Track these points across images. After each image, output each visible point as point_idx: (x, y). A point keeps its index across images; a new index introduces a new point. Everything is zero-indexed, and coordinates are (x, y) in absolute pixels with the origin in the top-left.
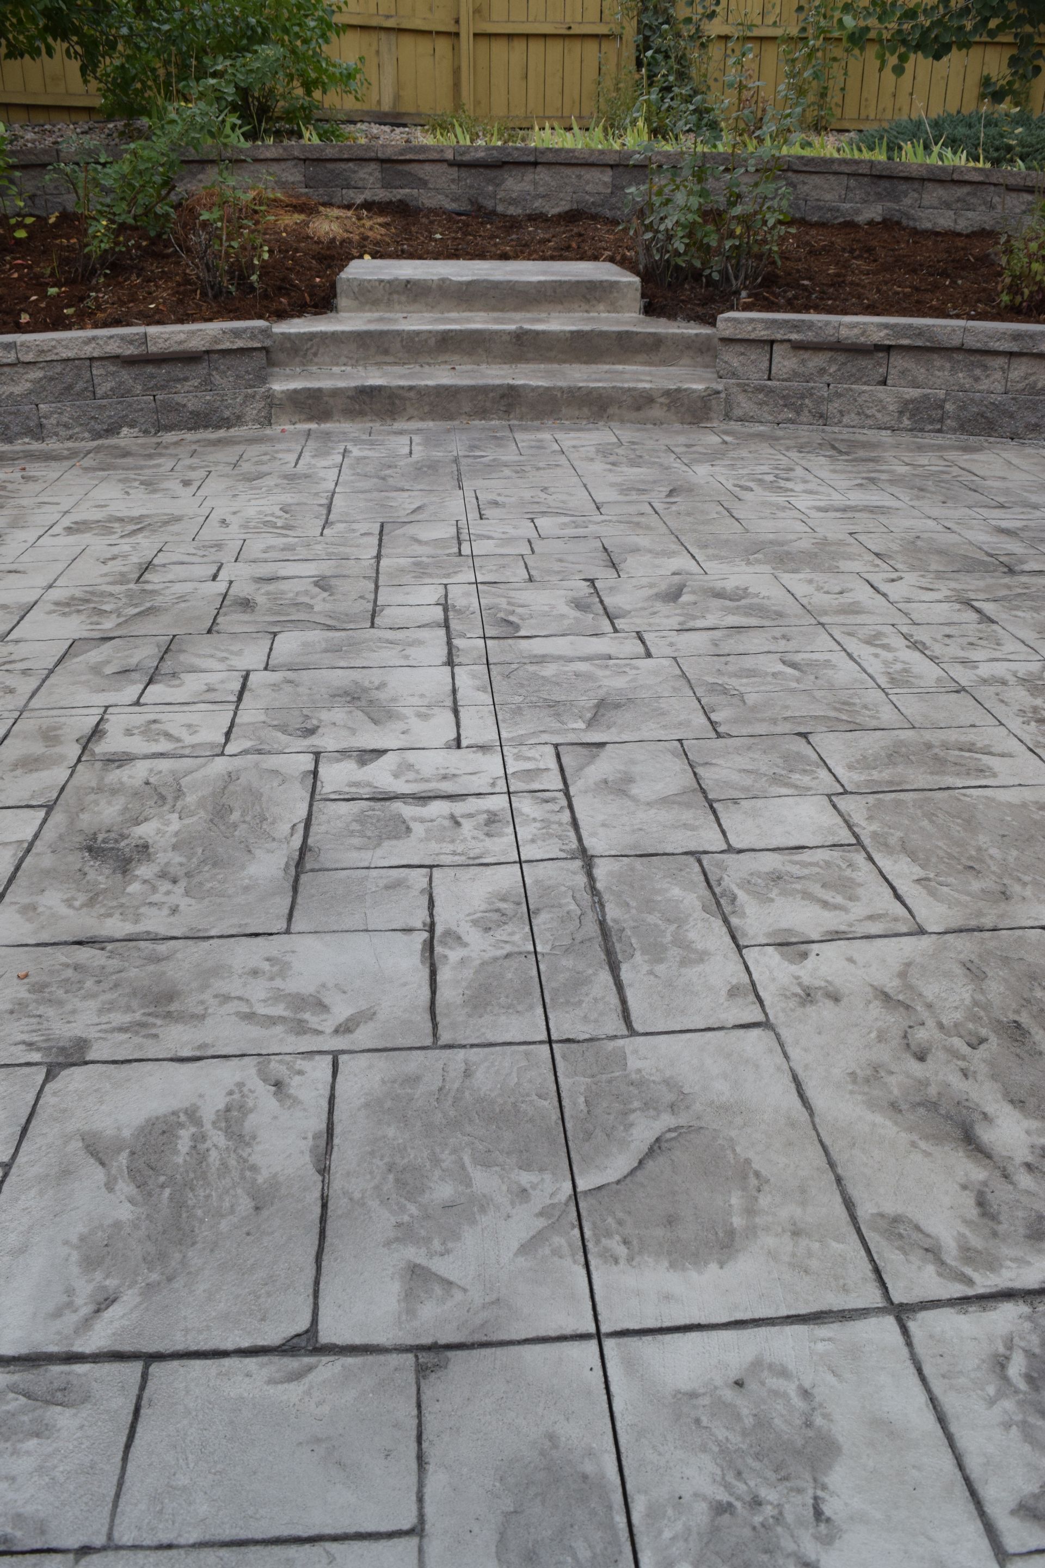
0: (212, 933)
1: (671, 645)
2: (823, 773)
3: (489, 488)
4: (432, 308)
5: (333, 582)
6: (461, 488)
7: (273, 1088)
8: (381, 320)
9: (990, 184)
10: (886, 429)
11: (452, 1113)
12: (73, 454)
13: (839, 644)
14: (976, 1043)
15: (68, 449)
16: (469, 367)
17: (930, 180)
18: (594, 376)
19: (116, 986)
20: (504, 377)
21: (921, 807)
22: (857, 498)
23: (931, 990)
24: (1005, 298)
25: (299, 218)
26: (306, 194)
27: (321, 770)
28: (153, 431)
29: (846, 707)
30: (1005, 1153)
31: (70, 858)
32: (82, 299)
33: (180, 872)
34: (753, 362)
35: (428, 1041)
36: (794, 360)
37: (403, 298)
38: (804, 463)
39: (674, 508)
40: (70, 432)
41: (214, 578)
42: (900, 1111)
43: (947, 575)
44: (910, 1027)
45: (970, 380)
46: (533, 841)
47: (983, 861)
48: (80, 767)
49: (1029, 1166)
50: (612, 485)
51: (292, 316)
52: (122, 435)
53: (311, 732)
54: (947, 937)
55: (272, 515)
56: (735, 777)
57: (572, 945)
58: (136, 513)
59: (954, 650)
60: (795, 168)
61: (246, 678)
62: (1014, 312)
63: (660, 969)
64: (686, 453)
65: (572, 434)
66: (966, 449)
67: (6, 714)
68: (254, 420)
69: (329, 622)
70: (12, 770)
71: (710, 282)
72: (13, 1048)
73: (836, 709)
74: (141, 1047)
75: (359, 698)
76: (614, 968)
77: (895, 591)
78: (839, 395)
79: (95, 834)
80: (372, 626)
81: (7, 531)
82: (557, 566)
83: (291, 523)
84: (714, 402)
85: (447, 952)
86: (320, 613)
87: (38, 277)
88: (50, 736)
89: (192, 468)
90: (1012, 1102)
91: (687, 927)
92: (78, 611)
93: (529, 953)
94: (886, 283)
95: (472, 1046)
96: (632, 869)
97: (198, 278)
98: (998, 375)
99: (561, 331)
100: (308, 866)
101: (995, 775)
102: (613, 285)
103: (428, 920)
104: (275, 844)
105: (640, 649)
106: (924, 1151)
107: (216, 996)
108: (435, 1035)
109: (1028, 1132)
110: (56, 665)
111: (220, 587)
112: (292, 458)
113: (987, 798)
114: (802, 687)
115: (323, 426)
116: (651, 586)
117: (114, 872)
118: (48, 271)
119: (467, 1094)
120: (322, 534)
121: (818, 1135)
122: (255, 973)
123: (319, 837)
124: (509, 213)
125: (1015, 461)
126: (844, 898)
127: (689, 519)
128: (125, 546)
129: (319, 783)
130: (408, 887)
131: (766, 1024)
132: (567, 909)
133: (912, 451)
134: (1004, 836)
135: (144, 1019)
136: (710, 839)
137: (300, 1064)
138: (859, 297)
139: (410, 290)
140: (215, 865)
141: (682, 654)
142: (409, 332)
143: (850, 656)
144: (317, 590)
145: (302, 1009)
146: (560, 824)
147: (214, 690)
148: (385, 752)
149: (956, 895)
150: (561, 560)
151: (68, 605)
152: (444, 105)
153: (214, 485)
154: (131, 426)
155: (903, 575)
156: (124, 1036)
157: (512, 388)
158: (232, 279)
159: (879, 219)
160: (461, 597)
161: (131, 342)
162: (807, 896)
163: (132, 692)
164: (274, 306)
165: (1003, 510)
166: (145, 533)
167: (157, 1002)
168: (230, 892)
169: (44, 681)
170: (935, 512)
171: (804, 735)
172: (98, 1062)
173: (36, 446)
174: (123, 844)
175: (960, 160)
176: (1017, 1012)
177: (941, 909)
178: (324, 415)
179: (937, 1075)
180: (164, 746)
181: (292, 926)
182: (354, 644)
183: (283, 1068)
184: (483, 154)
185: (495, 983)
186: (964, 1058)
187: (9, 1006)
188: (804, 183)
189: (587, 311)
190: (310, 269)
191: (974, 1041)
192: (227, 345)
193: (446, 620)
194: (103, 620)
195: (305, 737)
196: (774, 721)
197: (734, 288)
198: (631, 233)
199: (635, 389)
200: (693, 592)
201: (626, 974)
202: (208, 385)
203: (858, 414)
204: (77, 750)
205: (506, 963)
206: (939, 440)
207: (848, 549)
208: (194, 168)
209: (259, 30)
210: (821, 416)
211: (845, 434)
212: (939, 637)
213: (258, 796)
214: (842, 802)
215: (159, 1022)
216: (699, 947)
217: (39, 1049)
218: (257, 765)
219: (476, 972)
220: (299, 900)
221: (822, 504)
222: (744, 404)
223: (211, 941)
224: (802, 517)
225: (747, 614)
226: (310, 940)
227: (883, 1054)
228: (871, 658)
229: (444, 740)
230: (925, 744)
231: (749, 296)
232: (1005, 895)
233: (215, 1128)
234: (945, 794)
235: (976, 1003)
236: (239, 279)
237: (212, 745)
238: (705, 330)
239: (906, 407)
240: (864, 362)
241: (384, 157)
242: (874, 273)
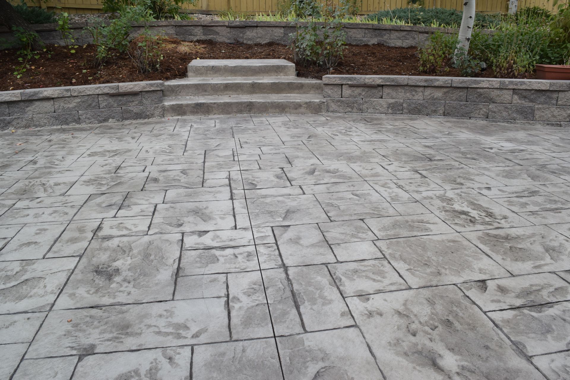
0: (144, 301)
1: (312, 190)
2: (370, 233)
3: (244, 137)
4: (221, 75)
5: (188, 171)
6: (234, 137)
7: (168, 360)
8: (203, 80)
9: (413, 31)
10: (383, 113)
11: (238, 366)
12: (91, 129)
13: (372, 187)
14: (434, 328)
15: (89, 127)
16: (236, 96)
17: (393, 30)
18: (280, 98)
19: (106, 323)
20: (248, 99)
21: (406, 243)
22: (375, 137)
23: (416, 309)
24: (421, 68)
25: (174, 45)
26: (176, 37)
27: (185, 239)
28: (121, 120)
29: (377, 209)
30: (449, 369)
31: (89, 275)
32: (95, 74)
33: (131, 279)
34: (335, 92)
35: (228, 339)
36: (350, 91)
37: (211, 72)
38: (355, 126)
39: (310, 142)
40: (90, 121)
41: (144, 171)
42: (408, 355)
43: (408, 162)
44: (409, 324)
45: (411, 96)
46: (265, 262)
47: (430, 262)
48: (92, 241)
49: (458, 373)
50: (288, 135)
51: (172, 79)
52: (109, 122)
53: (181, 225)
54: (420, 290)
55: (165, 148)
56: (338, 236)
57: (281, 300)
58: (114, 149)
59: (413, 188)
60: (347, 27)
61: (156, 206)
62: (425, 73)
63: (315, 307)
64: (314, 123)
65: (273, 118)
66: (411, 119)
67: (64, 222)
68: (158, 115)
69: (187, 186)
70: (67, 243)
71: (319, 65)
72: (65, 349)
73: (373, 210)
74: (116, 347)
75: (198, 213)
76: (298, 308)
77: (390, 168)
78: (366, 102)
79: (98, 266)
80: (203, 186)
81: (66, 156)
82: (269, 164)
83: (172, 151)
84: (322, 106)
85: (234, 305)
86: (183, 182)
87: (79, 66)
88: (81, 230)
89: (135, 133)
90: (449, 349)
91: (323, 291)
92: (93, 184)
93: (265, 304)
94: (380, 64)
95: (245, 340)
96: (302, 271)
97: (137, 66)
98: (421, 94)
99: (268, 83)
100: (180, 275)
101: (431, 231)
102: (285, 67)
103: (227, 293)
104: (167, 267)
105: (301, 192)
106: (419, 370)
107: (145, 326)
108: (231, 336)
109: (456, 360)
110: (84, 204)
111: (146, 174)
112: (172, 128)
113: (429, 239)
114: (360, 203)
115: (183, 117)
116: (304, 169)
117: (106, 280)
118: (83, 64)
119: (244, 359)
120: (183, 155)
121: (378, 367)
122: (160, 316)
123: (184, 264)
124: (248, 43)
125: (429, 123)
126: (381, 277)
127: (316, 146)
128: (110, 161)
129: (184, 244)
130: (219, 281)
131: (356, 326)
132: (278, 287)
133: (393, 121)
134: (437, 252)
135: (117, 335)
136: (331, 258)
137: (179, 350)
138: (371, 69)
139: (214, 69)
140: (145, 275)
141: (316, 193)
142: (214, 84)
143: (376, 191)
144: (182, 174)
145: (179, 329)
146: (275, 255)
147: (144, 211)
148: (208, 231)
149: (421, 274)
150: (271, 162)
151: (89, 182)
152: (224, 7)
153: (143, 139)
154: (113, 118)
155: (393, 162)
156: (110, 343)
157: (251, 102)
158: (150, 66)
159: (376, 43)
160: (235, 175)
161: (113, 88)
162: (367, 277)
163: (113, 213)
164: (165, 76)
165: (426, 140)
166: (118, 156)
167: (122, 329)
168: (151, 285)
169: (79, 210)
170: (403, 141)
171: (362, 220)
172: (99, 353)
173: (77, 126)
174: (109, 269)
175: (403, 23)
176: (448, 316)
177: (417, 279)
178: (183, 113)
179: (420, 341)
180: (125, 232)
181: (175, 298)
182: (196, 193)
183: (172, 352)
184: (238, 24)
185: (253, 316)
186: (430, 334)
187: (64, 333)
188: (350, 32)
189: (277, 76)
190: (178, 63)
191: (433, 328)
192: (148, 89)
193: (230, 183)
194: (102, 187)
195: (178, 227)
196: (351, 215)
197: (328, 67)
198: (291, 49)
199: (294, 102)
200: (319, 171)
201: (302, 310)
202: (141, 103)
203: (373, 108)
204: (91, 235)
205: (257, 308)
206: (402, 117)
207: (373, 154)
208: (136, 29)
210: (360, 110)
211: (369, 116)
212: (407, 183)
213: (160, 249)
214: (377, 243)
215: (123, 336)
216: (329, 298)
217: (75, 349)
218: (160, 238)
219: (245, 312)
220: (177, 287)
221: (363, 139)
222: (333, 106)
223: (144, 305)
224: (356, 144)
225: (338, 178)
226: (181, 303)
227: (400, 334)
228: (384, 191)
229: (230, 227)
230: (406, 221)
231: (333, 70)
232: (439, 274)
233: (146, 377)
234: (415, 238)
235: (432, 313)
236: (152, 66)
237: (143, 231)
238: (318, 81)
239: (390, 106)
240: (374, 91)
241: (204, 25)
242: (376, 61)
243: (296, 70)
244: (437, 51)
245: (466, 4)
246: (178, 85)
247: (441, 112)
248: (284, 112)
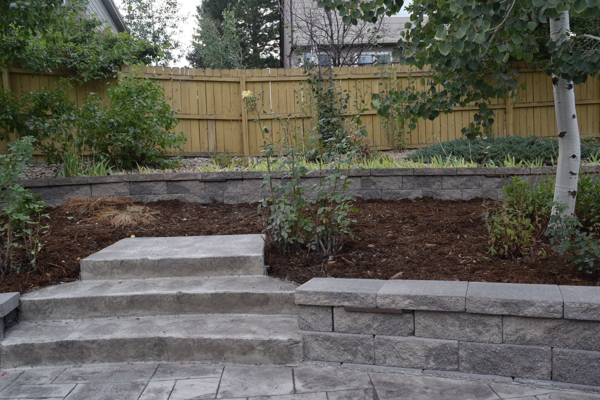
4: (138, 275)
8: (102, 286)
9: (477, 175)
10: (417, 368)
16: (149, 318)
17: (445, 176)
20: (161, 330)
24: (494, 251)
25: (115, 212)
34: (321, 319)
36: (348, 319)
37: (120, 271)
45: (475, 334)
51: (51, 284)
60: (374, 174)
78: (382, 344)
84: (295, 349)
94: (421, 241)
98: (495, 330)
99: (205, 294)
102: (246, 259)
115: (35, 368)
124: (230, 203)
138: (403, 254)
157: (161, 339)
159: (421, 197)
175: (461, 164)
178: (35, 361)
184: (216, 176)
188: (380, 182)
189: (231, 275)
197: (324, 255)
199: (241, 340)
203: (397, 357)
206: (457, 379)
209: (116, 124)
210: (371, 359)
211: (388, 373)
222: (317, 349)
231: (334, 260)
236: (22, 263)
239: (429, 353)
240: (396, 321)
241: (167, 179)
242: (415, 235)
243: (266, 263)
244: (520, 219)
245: (562, 135)
246: (48, 300)
247: (545, 371)
248: (223, 358)
